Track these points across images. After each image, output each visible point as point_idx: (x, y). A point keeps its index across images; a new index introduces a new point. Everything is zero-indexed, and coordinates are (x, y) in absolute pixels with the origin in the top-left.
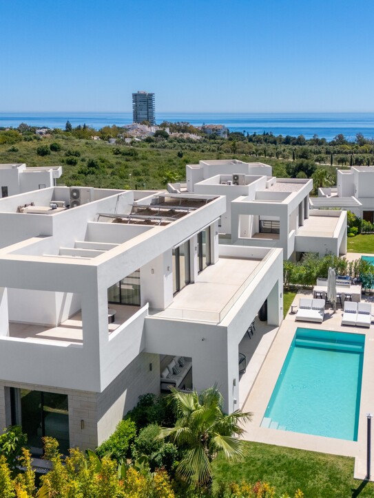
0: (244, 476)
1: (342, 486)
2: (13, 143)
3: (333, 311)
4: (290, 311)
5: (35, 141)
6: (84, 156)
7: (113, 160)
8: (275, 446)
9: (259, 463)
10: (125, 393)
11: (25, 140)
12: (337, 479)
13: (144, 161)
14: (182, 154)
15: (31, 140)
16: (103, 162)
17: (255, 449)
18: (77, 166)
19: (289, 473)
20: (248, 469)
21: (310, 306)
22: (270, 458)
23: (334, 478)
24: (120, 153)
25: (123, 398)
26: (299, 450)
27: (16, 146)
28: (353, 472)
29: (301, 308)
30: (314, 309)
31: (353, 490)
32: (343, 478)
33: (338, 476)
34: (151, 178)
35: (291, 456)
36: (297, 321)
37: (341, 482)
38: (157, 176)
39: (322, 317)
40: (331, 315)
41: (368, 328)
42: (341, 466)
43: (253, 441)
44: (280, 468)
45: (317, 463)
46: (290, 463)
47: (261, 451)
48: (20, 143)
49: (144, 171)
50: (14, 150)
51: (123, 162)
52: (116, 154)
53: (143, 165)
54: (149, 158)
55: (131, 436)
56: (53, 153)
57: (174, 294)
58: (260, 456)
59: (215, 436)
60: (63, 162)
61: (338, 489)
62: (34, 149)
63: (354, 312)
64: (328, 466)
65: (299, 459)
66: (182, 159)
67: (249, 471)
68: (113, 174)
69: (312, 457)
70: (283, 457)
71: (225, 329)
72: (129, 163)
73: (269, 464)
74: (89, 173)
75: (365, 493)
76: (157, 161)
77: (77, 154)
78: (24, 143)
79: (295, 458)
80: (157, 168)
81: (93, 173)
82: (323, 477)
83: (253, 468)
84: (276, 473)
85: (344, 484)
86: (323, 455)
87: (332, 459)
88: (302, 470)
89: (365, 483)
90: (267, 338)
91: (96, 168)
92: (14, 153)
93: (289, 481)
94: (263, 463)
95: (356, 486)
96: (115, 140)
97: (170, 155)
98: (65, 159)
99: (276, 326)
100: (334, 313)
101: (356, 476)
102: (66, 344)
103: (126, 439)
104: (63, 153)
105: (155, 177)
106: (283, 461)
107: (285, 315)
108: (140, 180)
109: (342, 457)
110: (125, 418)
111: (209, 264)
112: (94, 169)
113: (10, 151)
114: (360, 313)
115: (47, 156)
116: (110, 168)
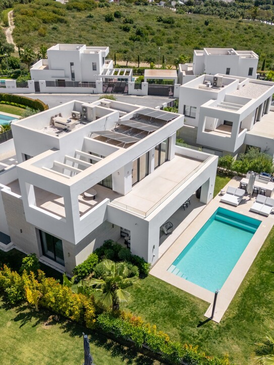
0: (146, 298)
1: (195, 318)
2: (90, 10)
3: (249, 198)
4: (219, 193)
5: (106, 7)
6: (136, 22)
7: (155, 26)
8: (170, 284)
9: (157, 292)
10: (94, 241)
11: (99, 6)
12: (194, 313)
13: (177, 29)
14: (208, 22)
15: (103, 6)
16: (148, 29)
17: (159, 283)
18: (130, 32)
19: (170, 303)
20: (150, 294)
21: (234, 193)
22: (164, 291)
23: (193, 313)
24: (162, 20)
25: (93, 243)
26: (182, 290)
27: (92, 13)
28: (205, 312)
29: (227, 193)
30: (236, 195)
31: (200, 322)
32: (198, 314)
33: (196, 312)
34: (179, 46)
35: (175, 293)
36: (221, 202)
37: (196, 316)
38: (184, 44)
39: (238, 203)
40: (247, 201)
41: (267, 216)
42: (200, 307)
43: (159, 278)
44: (166, 299)
45: (188, 301)
46: (173, 297)
47: (161, 286)
48: (96, 9)
49: (175, 39)
50: (90, 17)
51: (162, 29)
52: (159, 21)
53: (177, 32)
54: (182, 26)
55: (95, 263)
56: (116, 19)
57: (133, 185)
58: (159, 288)
59: (118, 288)
60: (121, 28)
61: (192, 319)
62: (104, 16)
63: (262, 203)
64: (193, 305)
65: (179, 296)
66: (208, 26)
67: (150, 296)
68: (153, 41)
69: (187, 297)
70: (171, 293)
71: (147, 223)
72: (166, 31)
73: (162, 294)
74: (136, 40)
75: (206, 326)
76: (187, 28)
77: (131, 22)
78: (98, 9)
79: (177, 295)
80: (186, 35)
81: (139, 40)
82: (187, 310)
83: (153, 295)
84: (163, 301)
85: (197, 317)
86: (194, 297)
87: (198, 301)
88: (178, 303)
89: (209, 320)
90: (196, 211)
91: (141, 36)
92: (91, 19)
93: (168, 307)
94: (159, 293)
95: (204, 320)
96: (164, 2)
97: (199, 23)
98: (123, 25)
99: (205, 204)
100: (250, 200)
101: (205, 315)
102: (59, 218)
103: (92, 264)
104: (123, 19)
105: (182, 45)
106: (170, 295)
107: (214, 196)
108: (170, 48)
109: (204, 301)
110: (94, 252)
111: (167, 160)
112: (139, 36)
113: (88, 17)
114: (266, 204)
115: (111, 22)
116: (151, 34)
